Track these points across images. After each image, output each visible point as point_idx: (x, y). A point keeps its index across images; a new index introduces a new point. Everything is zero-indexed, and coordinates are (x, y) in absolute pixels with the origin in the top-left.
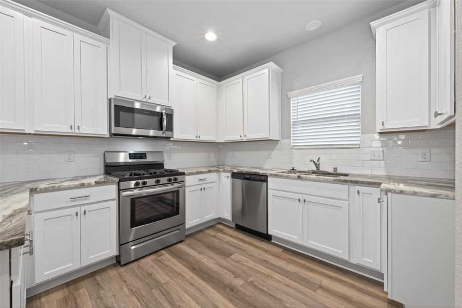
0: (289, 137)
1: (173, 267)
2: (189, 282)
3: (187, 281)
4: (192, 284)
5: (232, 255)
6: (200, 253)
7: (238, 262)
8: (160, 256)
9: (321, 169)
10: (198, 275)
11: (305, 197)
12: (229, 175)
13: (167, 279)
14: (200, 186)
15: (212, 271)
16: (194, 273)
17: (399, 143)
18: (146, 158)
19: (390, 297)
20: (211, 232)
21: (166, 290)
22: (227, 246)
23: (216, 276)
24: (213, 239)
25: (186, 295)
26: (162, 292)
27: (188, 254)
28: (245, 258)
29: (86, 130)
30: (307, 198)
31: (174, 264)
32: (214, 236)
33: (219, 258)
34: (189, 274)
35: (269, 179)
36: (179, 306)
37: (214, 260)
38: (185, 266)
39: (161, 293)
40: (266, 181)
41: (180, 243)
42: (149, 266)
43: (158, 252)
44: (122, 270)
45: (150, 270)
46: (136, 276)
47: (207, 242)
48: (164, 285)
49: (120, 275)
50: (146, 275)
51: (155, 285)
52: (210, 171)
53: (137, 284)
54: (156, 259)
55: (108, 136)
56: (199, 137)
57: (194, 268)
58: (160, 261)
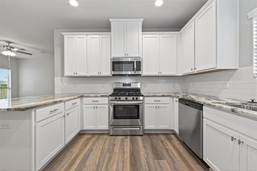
1: (125, 147)
2: (124, 160)
3: (123, 158)
4: (123, 162)
5: (161, 159)
6: (144, 147)
7: (161, 167)
8: (126, 138)
10: (131, 159)
12: (177, 100)
13: (118, 151)
14: (156, 104)
15: (140, 161)
16: (130, 156)
18: (131, 86)
20: (163, 138)
21: (112, 156)
22: (164, 151)
23: (139, 166)
24: (160, 142)
25: (116, 166)
27: (138, 144)
28: (169, 168)
29: (104, 74)
31: (127, 146)
32: (162, 141)
33: (152, 156)
34: (128, 155)
36: (108, 168)
37: (148, 156)
38: (130, 150)
39: (109, 156)
41: (140, 136)
42: (118, 141)
43: (127, 136)
44: (109, 137)
45: (116, 143)
46: (110, 142)
47: (154, 143)
48: (113, 153)
49: (106, 139)
50: (113, 144)
51: (111, 151)
52: (163, 96)
53: (107, 147)
54: (123, 139)
55: (111, 76)
56: (161, 73)
57: (133, 154)
58: (123, 140)
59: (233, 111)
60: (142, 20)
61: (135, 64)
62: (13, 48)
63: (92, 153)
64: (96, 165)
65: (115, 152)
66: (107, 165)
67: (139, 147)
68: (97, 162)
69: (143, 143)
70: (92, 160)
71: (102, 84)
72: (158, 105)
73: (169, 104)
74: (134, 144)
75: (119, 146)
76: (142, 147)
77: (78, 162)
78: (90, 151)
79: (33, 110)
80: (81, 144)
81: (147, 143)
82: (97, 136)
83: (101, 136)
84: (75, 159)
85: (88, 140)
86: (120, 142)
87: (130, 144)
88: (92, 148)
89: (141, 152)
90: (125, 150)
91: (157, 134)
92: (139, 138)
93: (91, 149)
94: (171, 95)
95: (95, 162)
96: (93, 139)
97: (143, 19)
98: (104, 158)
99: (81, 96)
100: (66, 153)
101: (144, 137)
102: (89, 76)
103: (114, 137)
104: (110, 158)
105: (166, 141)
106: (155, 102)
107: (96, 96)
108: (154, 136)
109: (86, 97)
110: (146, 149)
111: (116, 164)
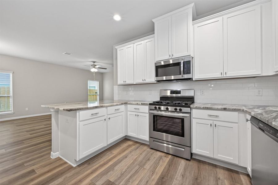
2: (149, 180)
3: (150, 178)
4: (147, 182)
6: (183, 176)
8: (165, 157)
13: (148, 168)
14: (212, 121)
16: (158, 179)
18: (180, 94)
20: (221, 174)
21: (139, 171)
24: (212, 178)
26: (138, 169)
29: (148, 81)
31: (161, 166)
32: (217, 179)
34: (156, 177)
36: (129, 181)
39: (136, 170)
41: (185, 160)
42: (155, 157)
43: (168, 155)
44: (149, 150)
45: (152, 158)
46: (146, 156)
47: (202, 176)
48: (143, 168)
49: (145, 150)
50: (148, 158)
51: (142, 165)
52: (225, 109)
53: (140, 159)
54: (162, 156)
55: (156, 82)
56: (226, 74)
57: (163, 178)
58: (161, 158)
61: (182, 65)
62: (96, 66)
63: (125, 160)
64: (121, 173)
65: (145, 167)
66: (131, 177)
67: (176, 173)
68: (124, 171)
69: (185, 169)
70: (121, 167)
71: (149, 92)
72: (215, 122)
73: (237, 123)
74: (172, 167)
75: (152, 163)
76: (180, 174)
77: (111, 163)
78: (124, 157)
79: (78, 111)
80: (122, 148)
81: (190, 172)
82: (138, 145)
83: (141, 146)
84: (110, 160)
85: (130, 146)
86: (156, 159)
87: (166, 165)
88: (128, 155)
89: (175, 180)
90: (156, 170)
91: (216, 166)
92: (183, 162)
93: (126, 156)
94: (240, 109)
95: (123, 169)
96: (133, 147)
97: (194, 3)
98: (132, 170)
99: (125, 103)
100: (107, 153)
101: (191, 163)
102: (135, 84)
103: (153, 151)
104: (137, 172)
105: (225, 180)
106: (210, 117)
107: (137, 104)
108: (207, 167)
109: (129, 104)
110: (184, 180)
111: (139, 181)
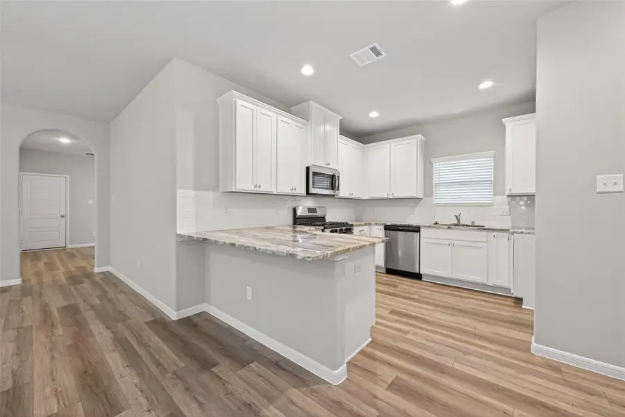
0: (432, 197)
9: (461, 222)
11: (454, 242)
12: (382, 227)
17: (521, 203)
19: (514, 295)
30: (455, 242)
35: (422, 230)
40: (419, 231)
55: (305, 195)
59: (449, 227)
60: (341, 118)
